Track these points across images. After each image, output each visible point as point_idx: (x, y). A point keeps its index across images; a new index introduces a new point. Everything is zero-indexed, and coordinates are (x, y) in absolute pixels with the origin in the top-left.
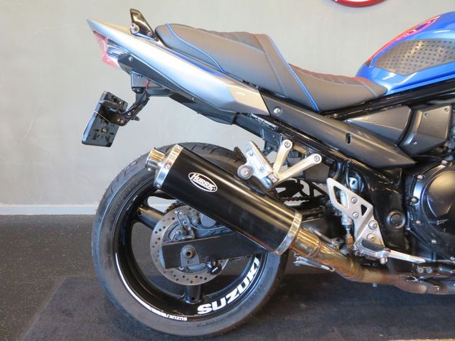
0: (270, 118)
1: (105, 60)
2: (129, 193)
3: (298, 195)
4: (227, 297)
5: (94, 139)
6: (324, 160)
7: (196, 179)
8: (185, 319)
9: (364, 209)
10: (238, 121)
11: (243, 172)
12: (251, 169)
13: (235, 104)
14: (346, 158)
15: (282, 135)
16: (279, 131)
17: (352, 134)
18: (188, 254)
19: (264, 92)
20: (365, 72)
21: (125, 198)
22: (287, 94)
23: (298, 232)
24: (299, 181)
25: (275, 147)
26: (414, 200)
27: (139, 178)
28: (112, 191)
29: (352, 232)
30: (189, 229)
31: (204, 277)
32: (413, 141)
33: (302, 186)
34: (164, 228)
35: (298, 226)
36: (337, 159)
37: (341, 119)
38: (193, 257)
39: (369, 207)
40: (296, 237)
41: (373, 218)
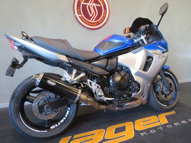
0: (70, 63)
1: (12, 47)
2: (24, 91)
3: (80, 87)
4: (60, 122)
5: (9, 74)
6: (86, 75)
7: (49, 82)
8: (47, 131)
9: (98, 87)
10: (59, 65)
11: (63, 79)
12: (65, 78)
13: (59, 60)
14: (92, 74)
15: (73, 68)
16: (72, 67)
17: (93, 67)
18: (47, 107)
19: (67, 56)
20: (95, 50)
21: (22, 93)
22: (74, 56)
23: (80, 95)
24: (80, 83)
25: (71, 73)
26: (110, 83)
27: (27, 85)
28: (17, 91)
29: (96, 94)
30: (46, 100)
31: (52, 116)
32: (108, 68)
33: (81, 85)
34: (37, 101)
35: (80, 93)
36: (90, 74)
37: (90, 63)
38: (48, 108)
39: (99, 86)
40: (80, 97)
41: (101, 89)
